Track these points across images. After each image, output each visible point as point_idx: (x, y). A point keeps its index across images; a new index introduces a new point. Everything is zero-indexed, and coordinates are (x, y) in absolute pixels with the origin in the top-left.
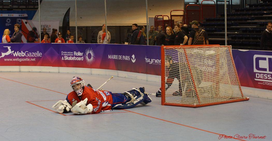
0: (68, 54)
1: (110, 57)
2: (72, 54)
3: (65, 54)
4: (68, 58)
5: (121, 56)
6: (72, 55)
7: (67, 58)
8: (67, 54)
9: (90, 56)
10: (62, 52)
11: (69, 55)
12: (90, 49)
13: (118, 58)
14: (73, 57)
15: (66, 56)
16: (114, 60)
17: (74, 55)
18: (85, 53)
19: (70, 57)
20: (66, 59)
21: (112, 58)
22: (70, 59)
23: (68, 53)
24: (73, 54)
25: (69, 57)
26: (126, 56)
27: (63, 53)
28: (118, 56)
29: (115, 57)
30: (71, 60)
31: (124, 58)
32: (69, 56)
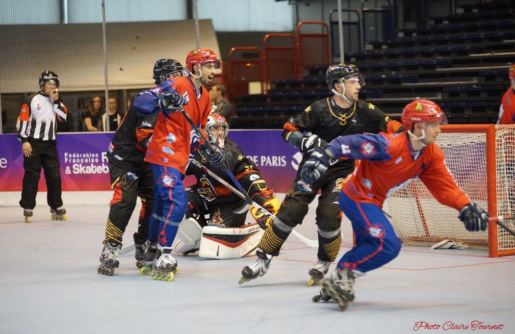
0: (84, 159)
2: (95, 158)
3: (76, 158)
4: (85, 169)
5: (255, 157)
6: (97, 160)
7: (79, 170)
8: (80, 158)
10: (66, 154)
11: (86, 161)
14: (99, 167)
15: (79, 164)
17: (103, 161)
19: (90, 166)
20: (76, 171)
22: (90, 170)
23: (82, 157)
24: (100, 158)
25: (87, 167)
26: (273, 157)
27: (67, 157)
30: (94, 172)
31: (265, 163)
32: (85, 164)
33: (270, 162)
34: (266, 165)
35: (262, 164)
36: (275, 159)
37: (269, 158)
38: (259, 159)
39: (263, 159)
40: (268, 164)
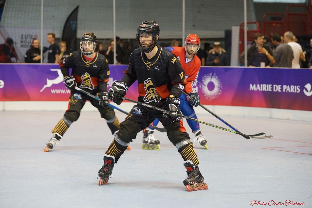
1: (252, 87)
5: (280, 86)
9: (211, 86)
12: (213, 75)
13: (272, 89)
16: (264, 92)
18: (202, 82)
21: (258, 90)
26: (292, 86)
28: (272, 87)
29: (265, 87)
31: (286, 90)
33: (289, 90)
34: (287, 91)
35: (284, 91)
36: (292, 87)
37: (288, 87)
38: (282, 87)
39: (285, 87)
40: (288, 91)
